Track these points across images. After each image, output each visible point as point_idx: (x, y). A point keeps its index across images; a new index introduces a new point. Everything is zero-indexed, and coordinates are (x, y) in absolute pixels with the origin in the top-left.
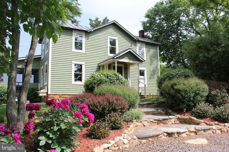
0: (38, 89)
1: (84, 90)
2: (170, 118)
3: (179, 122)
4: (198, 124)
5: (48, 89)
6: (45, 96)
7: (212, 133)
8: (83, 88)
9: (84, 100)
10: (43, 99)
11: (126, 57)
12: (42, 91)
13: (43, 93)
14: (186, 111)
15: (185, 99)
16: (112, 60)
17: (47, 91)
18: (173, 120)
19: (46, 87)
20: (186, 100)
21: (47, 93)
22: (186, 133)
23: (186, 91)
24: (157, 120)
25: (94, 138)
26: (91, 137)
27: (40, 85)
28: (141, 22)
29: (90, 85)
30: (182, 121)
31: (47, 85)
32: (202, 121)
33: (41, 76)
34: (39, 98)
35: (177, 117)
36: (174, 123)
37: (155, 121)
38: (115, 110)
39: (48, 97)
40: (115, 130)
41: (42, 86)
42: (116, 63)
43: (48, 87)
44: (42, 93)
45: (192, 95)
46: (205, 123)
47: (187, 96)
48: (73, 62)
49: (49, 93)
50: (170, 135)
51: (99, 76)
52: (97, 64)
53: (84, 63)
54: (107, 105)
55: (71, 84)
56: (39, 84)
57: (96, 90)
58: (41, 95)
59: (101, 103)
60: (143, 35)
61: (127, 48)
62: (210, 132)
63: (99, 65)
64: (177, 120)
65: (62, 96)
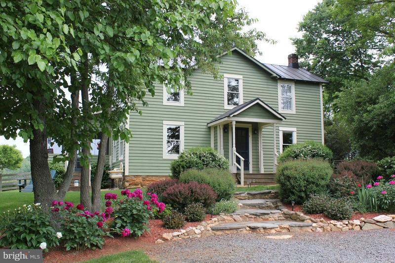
0: (109, 165)
1: (171, 174)
2: (271, 213)
3: (284, 218)
4: (303, 221)
5: (124, 166)
6: (120, 179)
7: (311, 231)
8: (170, 171)
9: (166, 188)
10: (117, 182)
11: (252, 114)
12: (115, 170)
13: (117, 173)
14: (295, 204)
15: (294, 188)
16: (226, 119)
17: (123, 171)
18: (276, 216)
19: (122, 163)
20: (296, 190)
21: (124, 173)
22: (276, 229)
23: (296, 178)
24: (253, 214)
25: (168, 228)
26: (165, 227)
27: (112, 160)
28: (291, 39)
29: (177, 168)
30: (288, 217)
31: (123, 161)
32: (307, 217)
33: (114, 144)
34: (110, 181)
35: (283, 212)
36: (277, 219)
37: (251, 216)
38: (197, 200)
39: (124, 179)
40: (194, 221)
41: (114, 161)
42: (234, 123)
43: (124, 163)
44: (115, 174)
45: (303, 183)
46: (310, 219)
47: (297, 184)
48: (164, 122)
49: (127, 174)
50: (253, 229)
51: (189, 156)
52: (206, 124)
53: (183, 123)
54: (189, 195)
55: (161, 159)
56: (110, 157)
57: (182, 176)
58: (113, 176)
59: (183, 192)
60: (295, 63)
61: (253, 99)
62: (309, 229)
63: (209, 125)
64: (282, 216)
65: (147, 179)
